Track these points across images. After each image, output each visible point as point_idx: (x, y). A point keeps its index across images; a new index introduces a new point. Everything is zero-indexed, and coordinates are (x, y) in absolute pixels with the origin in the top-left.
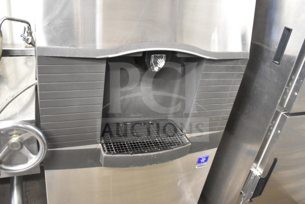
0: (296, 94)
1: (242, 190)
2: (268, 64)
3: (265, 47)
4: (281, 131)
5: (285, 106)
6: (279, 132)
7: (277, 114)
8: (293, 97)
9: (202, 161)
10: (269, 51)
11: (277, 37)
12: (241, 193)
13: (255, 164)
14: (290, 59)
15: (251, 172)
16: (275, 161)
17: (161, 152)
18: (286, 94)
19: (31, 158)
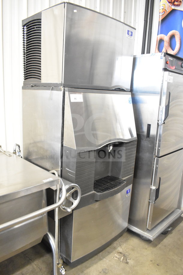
0: (159, 148)
1: (149, 200)
2: (144, 140)
3: (141, 134)
4: (158, 165)
5: (156, 155)
6: (157, 166)
7: (154, 159)
8: (158, 150)
9: (128, 192)
10: (143, 135)
11: (145, 129)
12: (149, 202)
13: (151, 186)
14: (153, 136)
15: (151, 189)
16: (160, 178)
17: (118, 187)
18: (155, 149)
19: (74, 202)
